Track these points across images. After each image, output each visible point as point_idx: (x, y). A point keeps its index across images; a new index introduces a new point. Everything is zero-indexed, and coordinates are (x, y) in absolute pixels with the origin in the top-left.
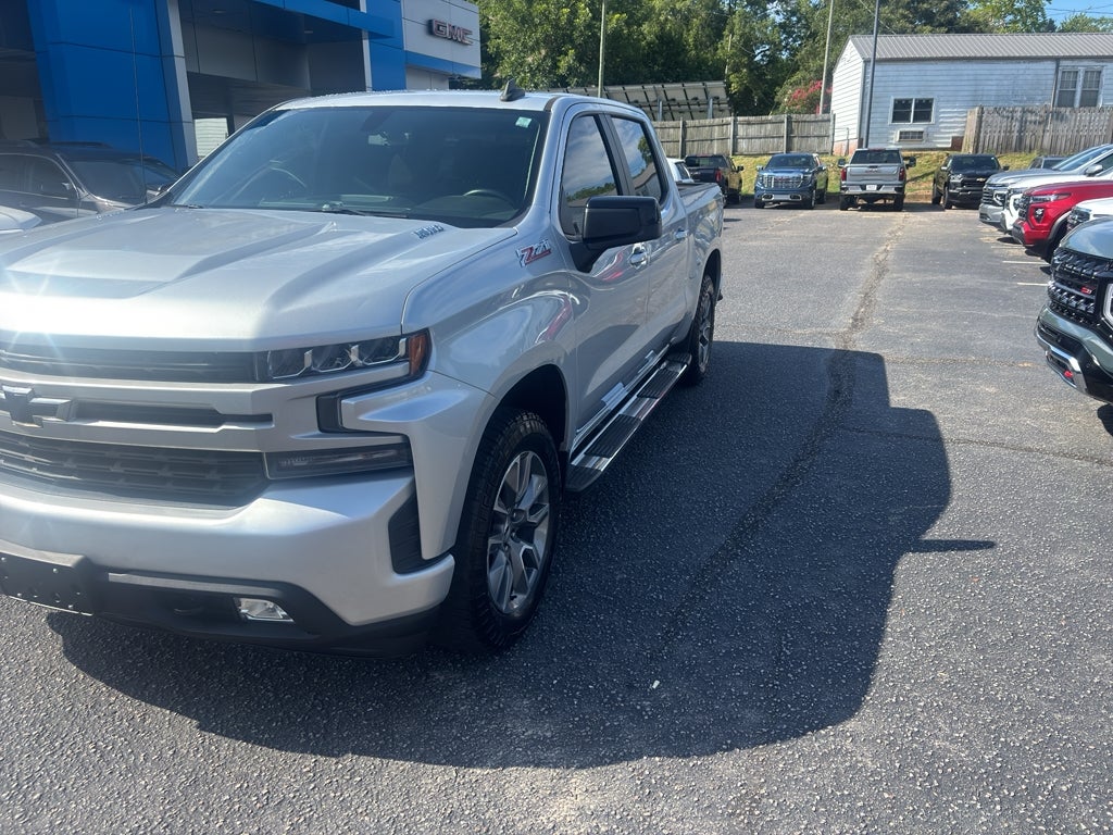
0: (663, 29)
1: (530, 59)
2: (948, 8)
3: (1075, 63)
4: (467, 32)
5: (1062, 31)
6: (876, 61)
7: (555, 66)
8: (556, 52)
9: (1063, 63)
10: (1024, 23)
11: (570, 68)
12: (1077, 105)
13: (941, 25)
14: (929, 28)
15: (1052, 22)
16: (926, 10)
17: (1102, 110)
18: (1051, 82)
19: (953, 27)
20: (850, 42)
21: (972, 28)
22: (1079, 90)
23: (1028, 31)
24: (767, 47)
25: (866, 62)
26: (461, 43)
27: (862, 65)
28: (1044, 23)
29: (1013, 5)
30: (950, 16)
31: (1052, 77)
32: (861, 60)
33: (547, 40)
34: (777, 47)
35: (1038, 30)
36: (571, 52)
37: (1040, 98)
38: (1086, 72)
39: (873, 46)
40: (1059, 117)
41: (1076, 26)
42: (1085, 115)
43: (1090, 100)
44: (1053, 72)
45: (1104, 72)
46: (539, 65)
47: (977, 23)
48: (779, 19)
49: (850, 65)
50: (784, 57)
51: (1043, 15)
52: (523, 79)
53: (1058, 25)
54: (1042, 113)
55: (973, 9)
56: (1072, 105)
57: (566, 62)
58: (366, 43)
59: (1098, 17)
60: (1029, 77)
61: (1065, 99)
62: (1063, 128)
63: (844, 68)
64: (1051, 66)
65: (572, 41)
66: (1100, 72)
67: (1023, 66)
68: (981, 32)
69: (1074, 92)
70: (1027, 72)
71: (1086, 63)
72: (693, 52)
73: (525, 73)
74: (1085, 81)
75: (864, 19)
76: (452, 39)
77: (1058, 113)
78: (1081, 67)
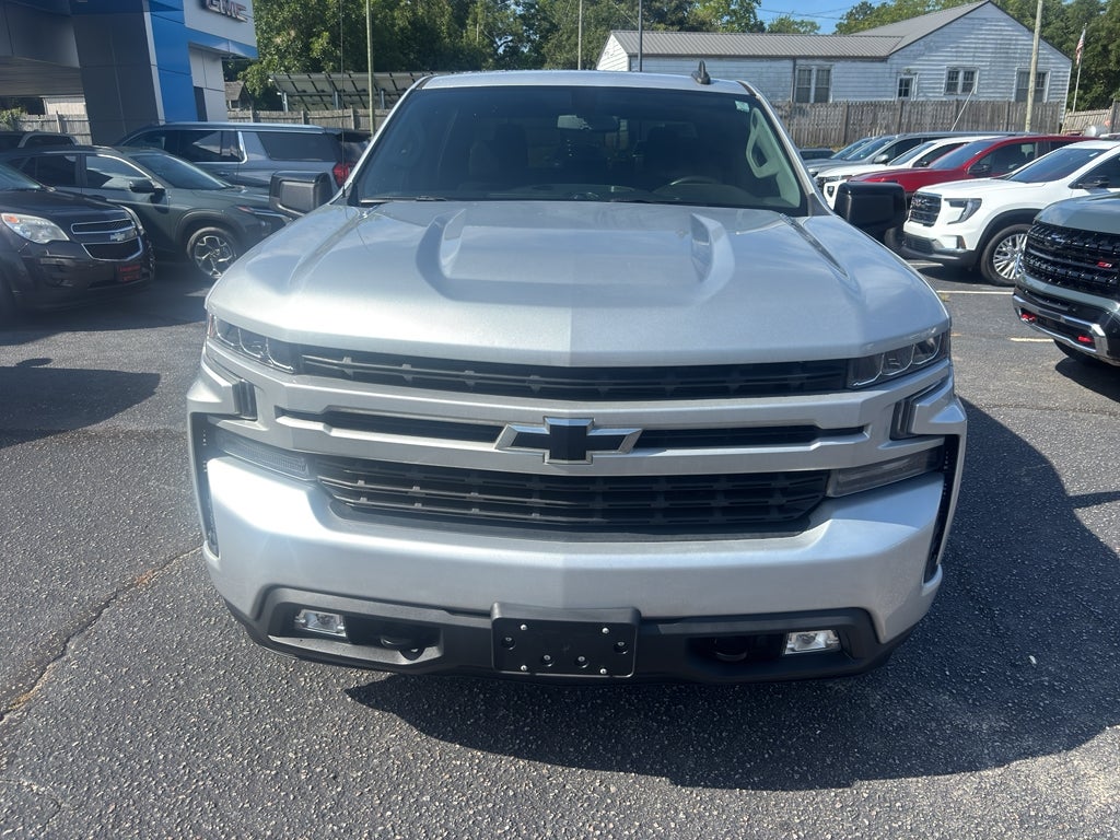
0: (415, 14)
1: (278, 40)
2: (680, 7)
3: (809, 62)
4: (241, 8)
5: (772, 32)
6: (644, 56)
7: (307, 48)
8: (308, 34)
9: (799, 62)
10: (739, 24)
11: (324, 52)
12: (812, 101)
13: (672, 24)
14: (663, 26)
15: (762, 24)
16: (659, 8)
17: (836, 105)
18: (790, 79)
19: (684, 26)
20: (612, 38)
21: (700, 27)
22: (813, 86)
23: (744, 32)
24: (510, 38)
25: (631, 57)
26: (236, 19)
27: (626, 59)
28: (755, 25)
29: (729, 6)
30: (680, 15)
31: (790, 75)
32: (625, 54)
33: (294, 21)
34: (519, 39)
35: (751, 31)
36: (326, 34)
37: (781, 94)
38: (818, 71)
39: (639, 41)
40: (802, 112)
41: (783, 28)
42: (822, 110)
43: (822, 97)
44: (791, 70)
45: (833, 71)
46: (288, 47)
47: (703, 23)
48: (520, 10)
49: (614, 59)
50: (526, 50)
51: (755, 17)
52: (270, 61)
53: (766, 26)
54: (787, 108)
55: (699, 10)
56: (808, 101)
57: (320, 44)
58: (147, 16)
59: (798, 20)
60: (772, 75)
61: (802, 96)
62: (804, 121)
63: (608, 61)
64: (788, 64)
65: (324, 22)
66: (829, 71)
67: (765, 64)
68: (708, 31)
69: (809, 89)
70: (770, 70)
71: (818, 62)
72: (447, 40)
73: (271, 54)
74: (817, 78)
75: (605, 15)
76: (226, 15)
77: (800, 109)
78: (814, 65)
